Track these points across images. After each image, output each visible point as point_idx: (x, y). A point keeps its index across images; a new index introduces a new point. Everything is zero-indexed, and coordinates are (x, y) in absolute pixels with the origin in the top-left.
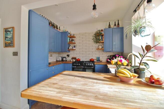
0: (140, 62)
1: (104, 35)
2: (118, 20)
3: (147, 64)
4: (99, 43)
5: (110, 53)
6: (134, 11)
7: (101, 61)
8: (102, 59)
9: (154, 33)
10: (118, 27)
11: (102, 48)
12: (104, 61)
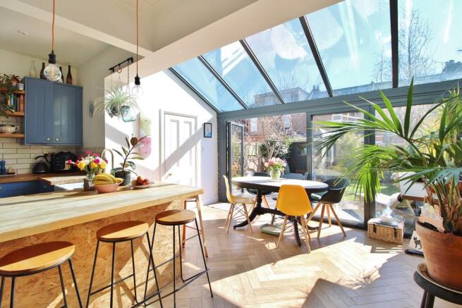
0: (123, 162)
1: (24, 95)
2: (69, 67)
3: (133, 164)
4: (7, 116)
5: (44, 147)
6: (111, 69)
7: (10, 171)
8: (15, 167)
9: (139, 115)
10: (67, 83)
11: (14, 133)
12: (20, 172)
